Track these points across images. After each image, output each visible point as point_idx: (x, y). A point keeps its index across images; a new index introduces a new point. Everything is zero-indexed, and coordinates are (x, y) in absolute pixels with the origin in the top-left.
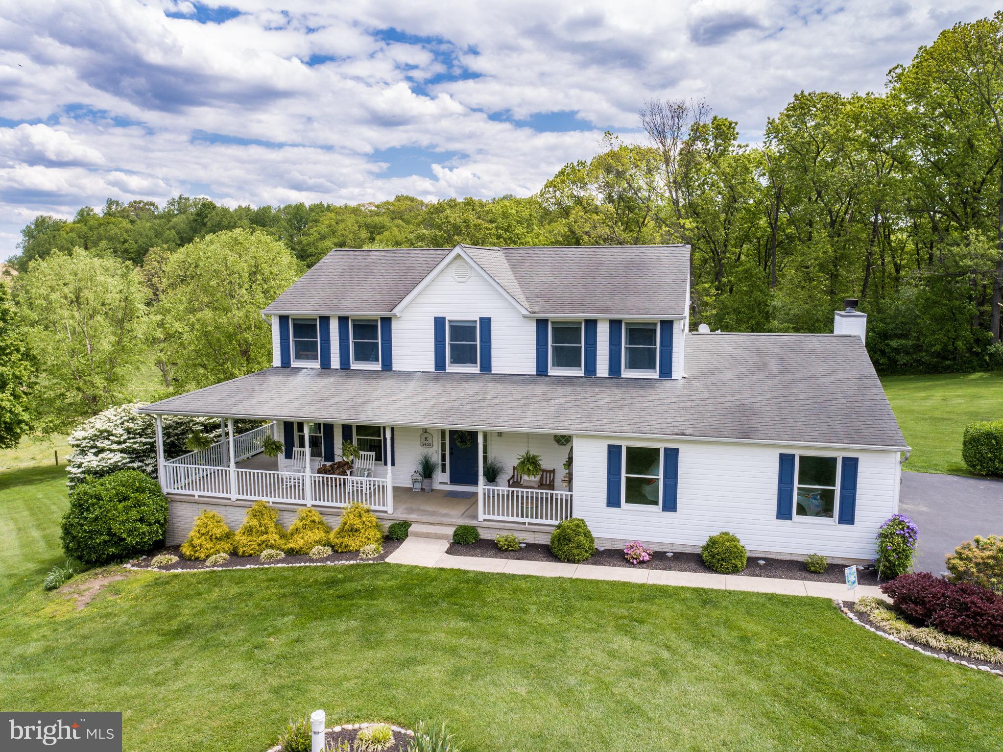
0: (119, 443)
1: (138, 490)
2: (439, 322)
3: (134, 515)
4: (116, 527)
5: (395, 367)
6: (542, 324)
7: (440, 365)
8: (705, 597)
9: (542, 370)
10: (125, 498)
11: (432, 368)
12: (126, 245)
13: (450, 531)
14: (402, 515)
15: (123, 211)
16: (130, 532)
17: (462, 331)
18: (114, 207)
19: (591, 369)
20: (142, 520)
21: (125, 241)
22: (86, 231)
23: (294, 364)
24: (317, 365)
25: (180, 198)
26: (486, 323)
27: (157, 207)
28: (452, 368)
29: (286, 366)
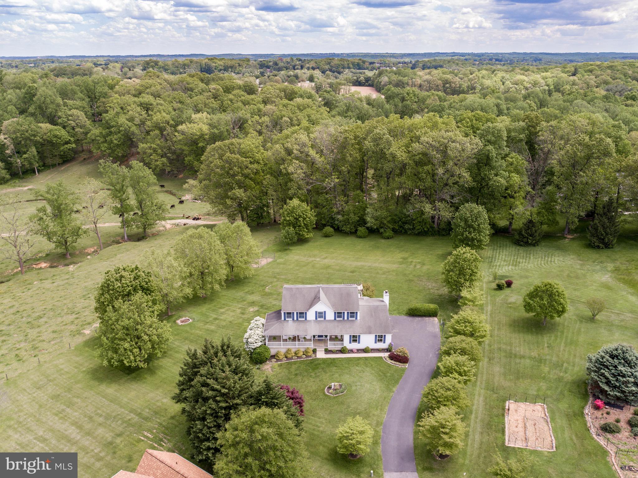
2: (316, 312)
5: (308, 319)
6: (335, 313)
7: (316, 318)
8: (366, 358)
9: (335, 319)
11: (314, 319)
13: (323, 350)
14: (315, 348)
17: (320, 313)
19: (344, 318)
23: (287, 319)
24: (291, 320)
26: (325, 312)
28: (318, 319)
29: (285, 319)
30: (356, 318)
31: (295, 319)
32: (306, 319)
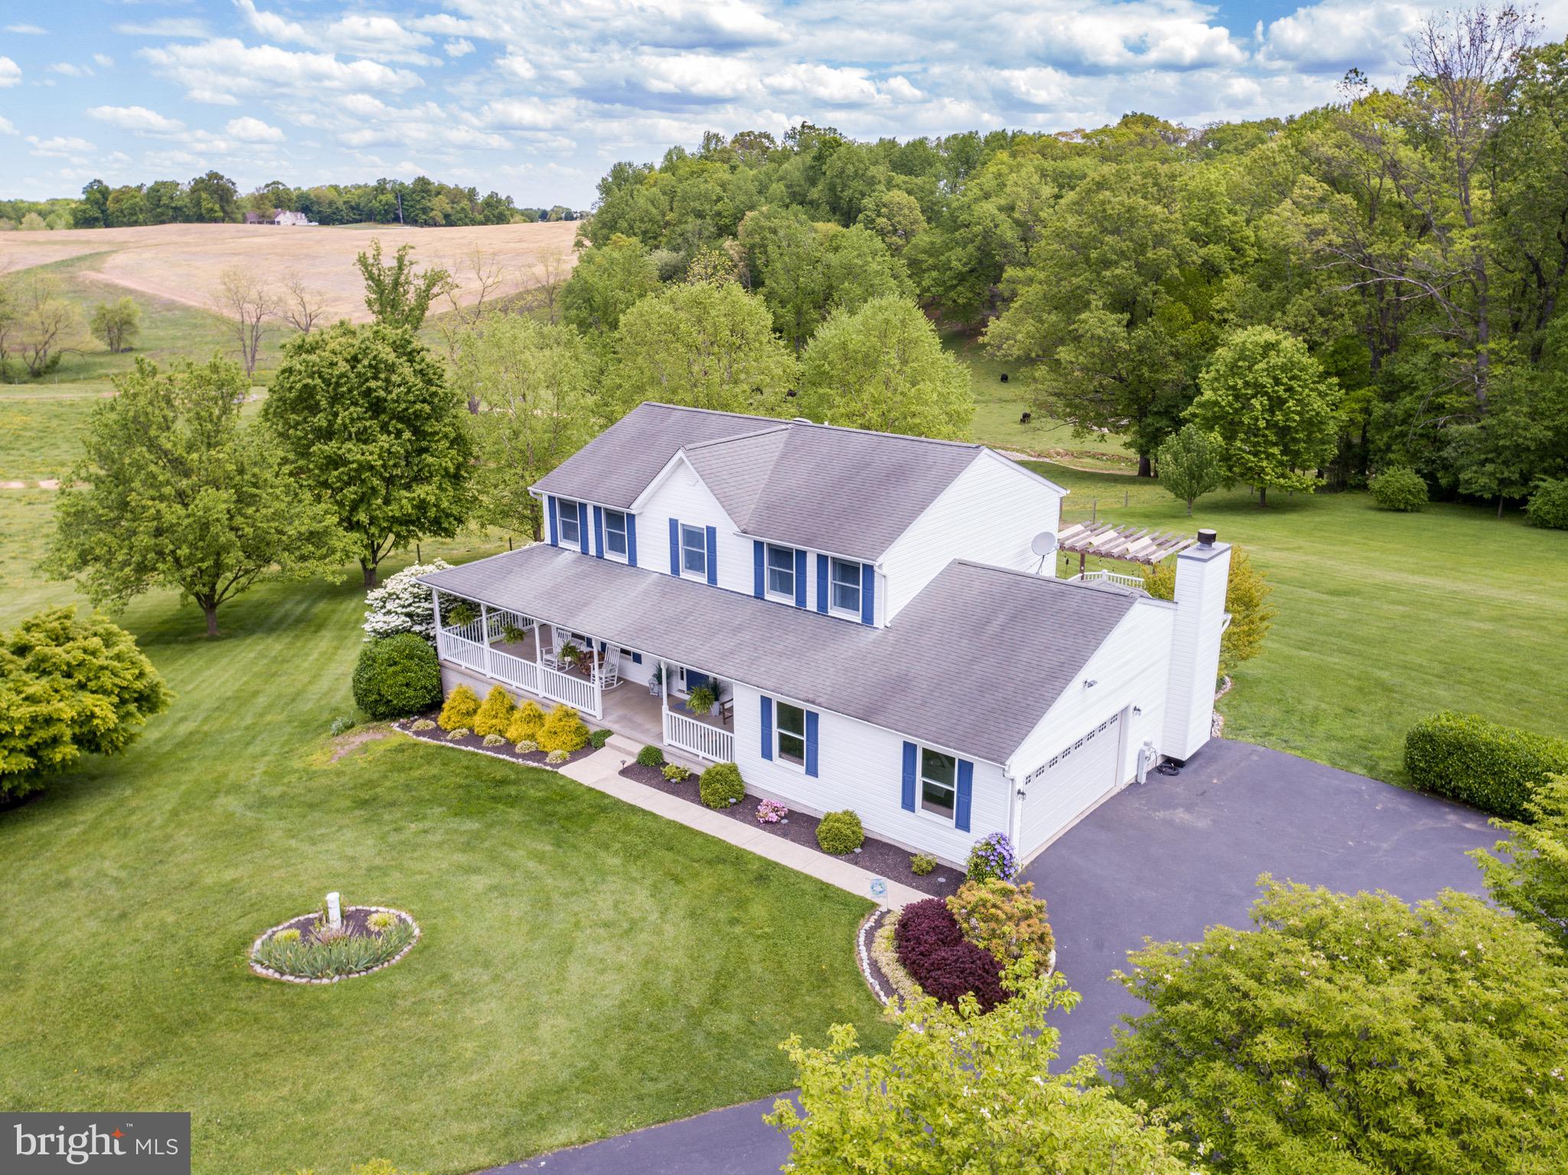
0: (404, 607)
1: (410, 657)
2: (673, 524)
3: (400, 679)
4: (384, 690)
5: (638, 564)
6: (758, 546)
7: (675, 569)
8: (767, 872)
9: (759, 595)
10: (395, 663)
11: (669, 571)
12: (719, 206)
13: (638, 748)
14: (607, 725)
15: (724, 150)
16: (397, 695)
17: (693, 536)
18: (712, 146)
19: (801, 600)
20: (407, 685)
21: (719, 199)
22: (673, 183)
23: (561, 544)
24: (577, 548)
25: (803, 126)
26: (712, 531)
27: (772, 141)
28: (684, 574)
29: (554, 544)
30: (868, 618)
31: (592, 551)
32: (633, 559)
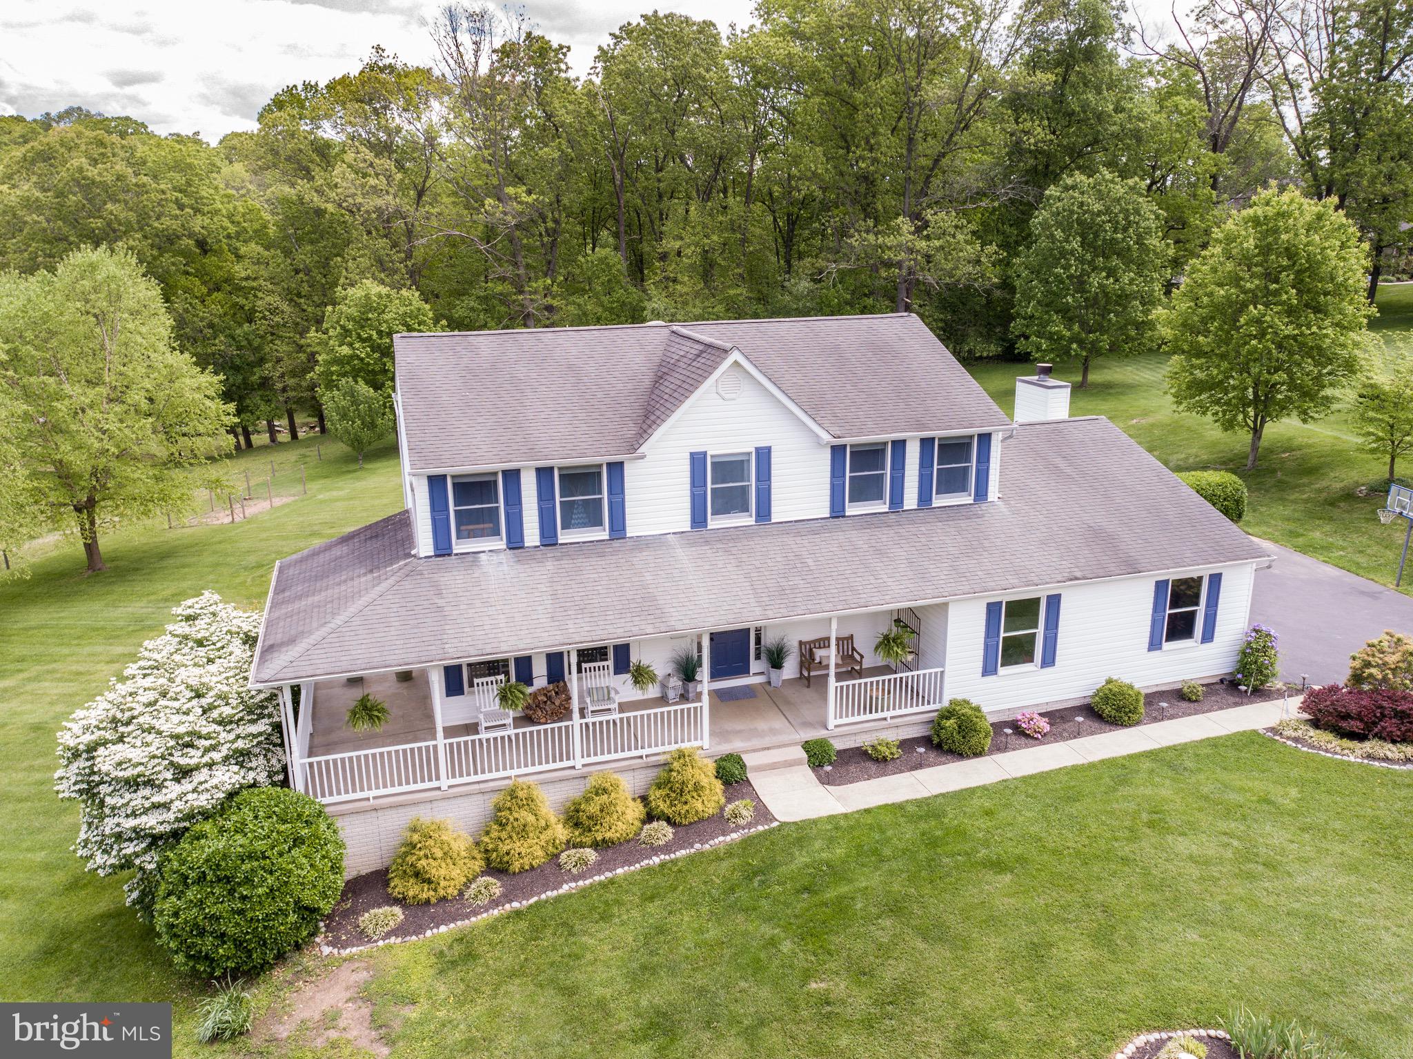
2: (697, 460)
6: (837, 451)
7: (698, 520)
9: (837, 512)
11: (686, 525)
13: (797, 752)
14: (726, 748)
17: (729, 468)
19: (897, 500)
23: (459, 547)
24: (500, 543)
26: (764, 455)
28: (715, 523)
29: (443, 549)
30: (981, 494)
31: (532, 535)
32: (618, 529)
